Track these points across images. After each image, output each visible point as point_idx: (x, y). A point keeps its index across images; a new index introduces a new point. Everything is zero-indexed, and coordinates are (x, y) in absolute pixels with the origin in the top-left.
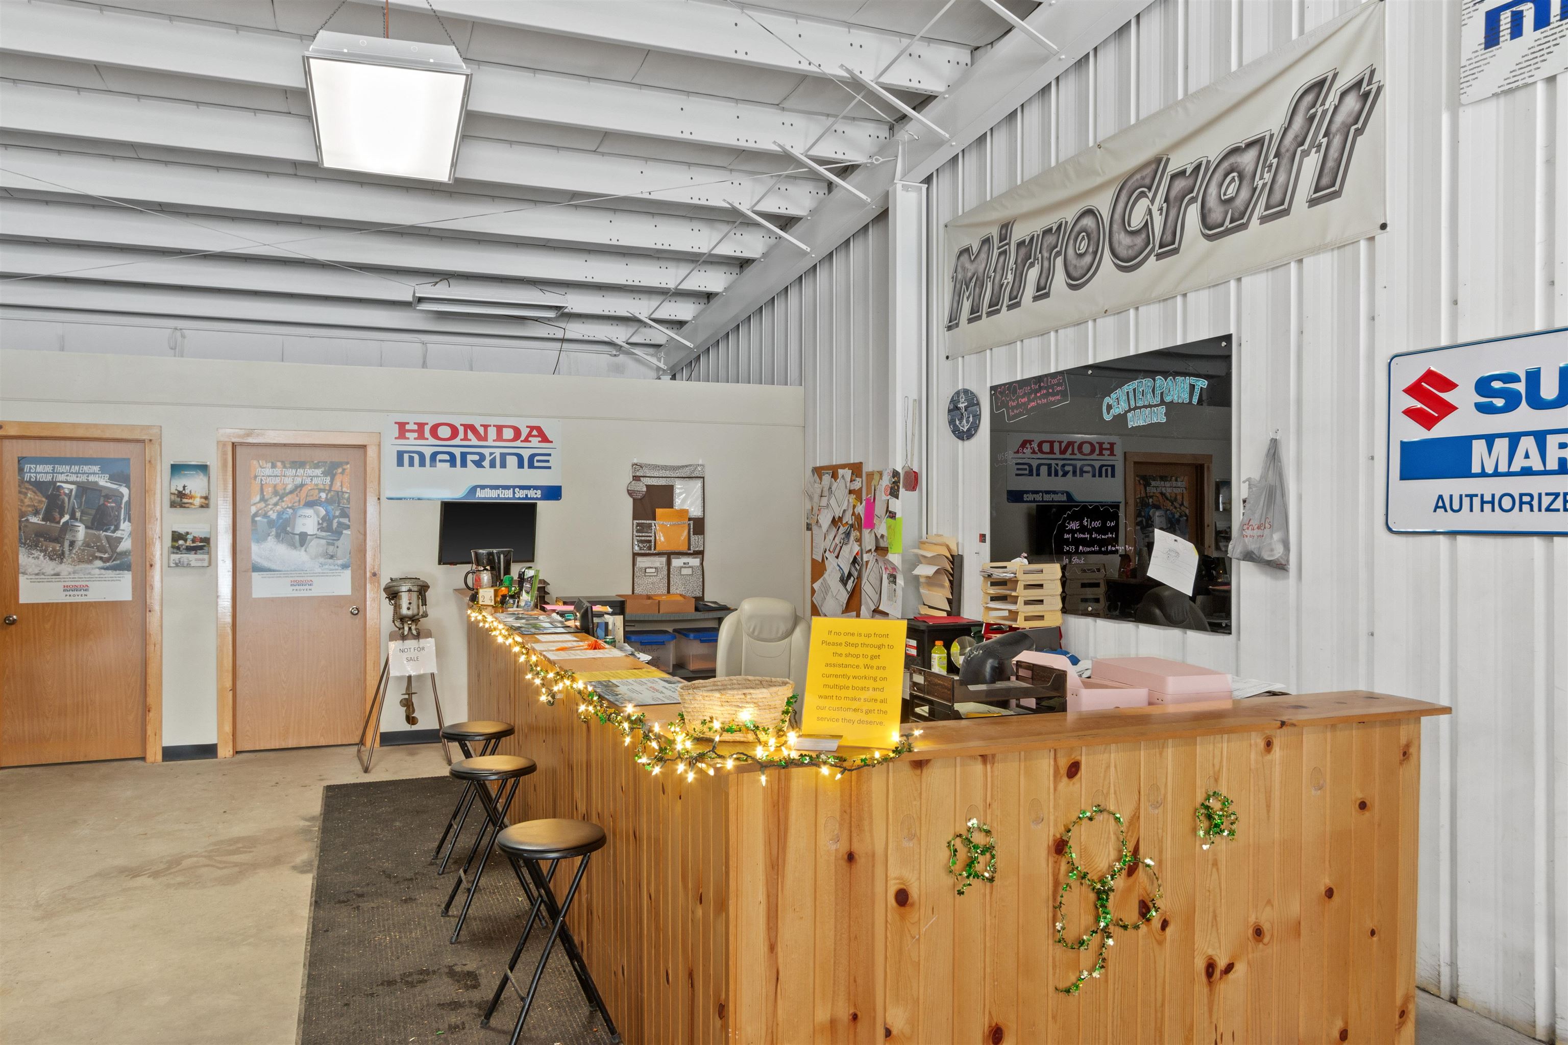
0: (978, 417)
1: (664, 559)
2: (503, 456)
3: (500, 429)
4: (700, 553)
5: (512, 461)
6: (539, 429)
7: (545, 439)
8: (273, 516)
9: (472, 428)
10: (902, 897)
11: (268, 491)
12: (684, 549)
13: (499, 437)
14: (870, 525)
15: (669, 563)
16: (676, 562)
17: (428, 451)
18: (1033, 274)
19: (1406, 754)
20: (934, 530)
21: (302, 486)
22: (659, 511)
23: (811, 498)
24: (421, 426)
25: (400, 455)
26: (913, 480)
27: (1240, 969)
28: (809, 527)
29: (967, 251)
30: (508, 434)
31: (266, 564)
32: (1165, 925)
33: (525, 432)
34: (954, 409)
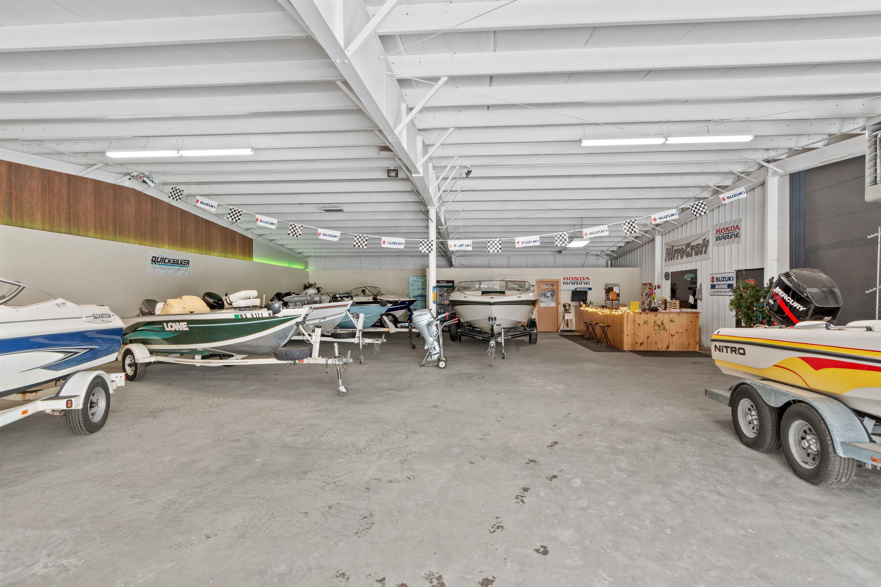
0: (669, 277)
1: (611, 301)
2: (581, 282)
3: (581, 278)
4: (619, 300)
5: (583, 283)
6: (588, 278)
7: (589, 279)
8: (543, 293)
9: (576, 278)
10: (639, 324)
11: (543, 289)
12: (616, 299)
13: (581, 279)
14: (653, 295)
15: (612, 302)
16: (614, 302)
17: (568, 282)
18: (676, 255)
19: (697, 317)
20: (663, 295)
21: (548, 288)
22: (610, 292)
23: (642, 289)
24: (567, 278)
25: (564, 283)
26: (659, 287)
27: (675, 335)
28: (642, 295)
29: (668, 249)
30: (582, 279)
31: (542, 301)
32: (666, 330)
33: (585, 278)
34: (665, 275)
